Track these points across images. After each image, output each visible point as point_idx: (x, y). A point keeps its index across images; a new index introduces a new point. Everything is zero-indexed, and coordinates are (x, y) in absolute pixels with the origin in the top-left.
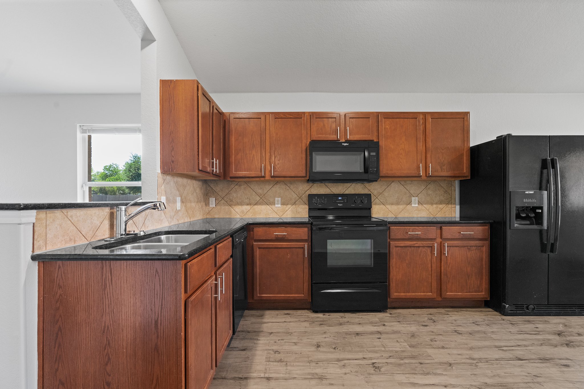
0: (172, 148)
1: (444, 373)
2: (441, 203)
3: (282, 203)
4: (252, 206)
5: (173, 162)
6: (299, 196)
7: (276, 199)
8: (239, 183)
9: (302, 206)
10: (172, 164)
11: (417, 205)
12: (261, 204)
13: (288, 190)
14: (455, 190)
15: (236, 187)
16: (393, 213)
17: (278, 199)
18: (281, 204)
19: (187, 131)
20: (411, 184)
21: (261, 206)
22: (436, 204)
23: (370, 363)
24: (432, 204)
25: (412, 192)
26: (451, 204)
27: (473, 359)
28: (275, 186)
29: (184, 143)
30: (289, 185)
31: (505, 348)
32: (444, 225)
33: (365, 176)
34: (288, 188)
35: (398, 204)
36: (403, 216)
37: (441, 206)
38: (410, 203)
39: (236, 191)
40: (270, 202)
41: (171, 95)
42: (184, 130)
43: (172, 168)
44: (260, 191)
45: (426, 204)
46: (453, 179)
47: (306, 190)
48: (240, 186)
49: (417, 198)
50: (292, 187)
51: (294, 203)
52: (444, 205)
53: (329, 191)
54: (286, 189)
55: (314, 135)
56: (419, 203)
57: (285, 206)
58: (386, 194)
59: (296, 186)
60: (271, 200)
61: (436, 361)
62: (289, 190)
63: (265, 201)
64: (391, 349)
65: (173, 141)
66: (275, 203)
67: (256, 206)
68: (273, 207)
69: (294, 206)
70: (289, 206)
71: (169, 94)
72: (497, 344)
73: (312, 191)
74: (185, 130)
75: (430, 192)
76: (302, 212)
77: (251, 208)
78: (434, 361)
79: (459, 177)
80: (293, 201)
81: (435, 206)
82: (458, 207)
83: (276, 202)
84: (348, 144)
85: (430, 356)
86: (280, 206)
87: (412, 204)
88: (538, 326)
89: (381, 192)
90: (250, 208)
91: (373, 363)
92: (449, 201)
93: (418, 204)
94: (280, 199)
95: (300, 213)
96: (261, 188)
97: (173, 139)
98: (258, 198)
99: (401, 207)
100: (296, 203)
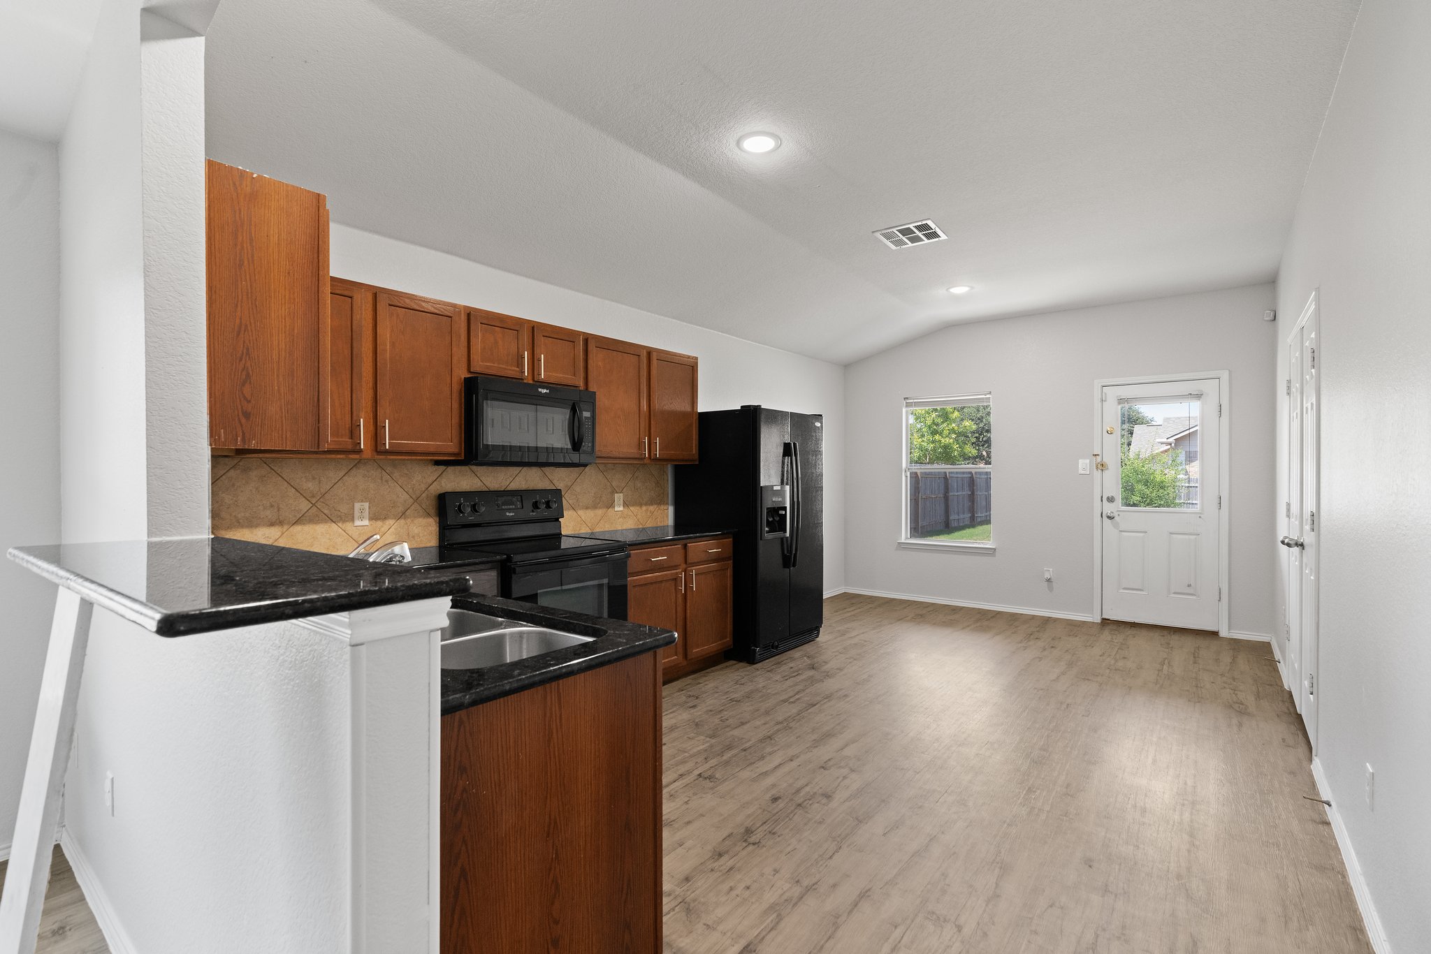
0: (244, 373)
1: (775, 749)
2: (651, 502)
3: (371, 515)
4: (286, 527)
5: (247, 415)
6: (414, 497)
7: (357, 506)
8: (241, 464)
9: (421, 519)
10: (243, 421)
11: (621, 509)
12: (314, 520)
13: (387, 481)
14: (668, 481)
15: (232, 473)
16: (589, 525)
17: (362, 507)
18: (371, 519)
19: (293, 330)
20: (613, 469)
21: (315, 525)
22: (646, 505)
23: (696, 778)
24: (641, 505)
25: (614, 484)
26: (663, 504)
27: (781, 723)
28: (354, 472)
29: (285, 363)
30: (389, 469)
31: (792, 700)
32: (688, 541)
33: (575, 458)
34: (386, 477)
35: (595, 507)
36: (602, 530)
37: (652, 508)
38: (611, 505)
39: (233, 485)
40: (339, 513)
41: (240, 213)
42: (285, 326)
43: (243, 432)
44: (311, 486)
45: (633, 505)
46: (665, 463)
47: (430, 481)
48: (246, 470)
49: (621, 495)
50: (396, 474)
51: (403, 515)
52: (656, 506)
53: (479, 483)
54: (382, 479)
55: (478, 360)
56: (625, 504)
57: (379, 523)
58: (577, 488)
59: (406, 471)
60: (344, 509)
61: (753, 740)
62: (389, 482)
63: (326, 512)
64: (695, 750)
65: (248, 354)
66: (353, 517)
67: (298, 528)
68: (348, 526)
69: (402, 521)
70: (391, 522)
71: (235, 212)
72: (784, 697)
73: (443, 484)
74: (288, 327)
75: (639, 484)
76: (421, 535)
77: (283, 534)
78: (751, 743)
79: (674, 460)
80: (401, 509)
81: (644, 508)
82: (671, 510)
83: (357, 513)
84: (548, 391)
85: (742, 738)
86: (366, 522)
87: (614, 507)
88: (792, 665)
89: (570, 484)
90: (279, 534)
91: (700, 775)
92: (660, 501)
93: (624, 506)
94: (366, 505)
95: (416, 538)
96: (314, 478)
97: (248, 349)
98: (304, 505)
99: (600, 512)
100: (407, 513)
